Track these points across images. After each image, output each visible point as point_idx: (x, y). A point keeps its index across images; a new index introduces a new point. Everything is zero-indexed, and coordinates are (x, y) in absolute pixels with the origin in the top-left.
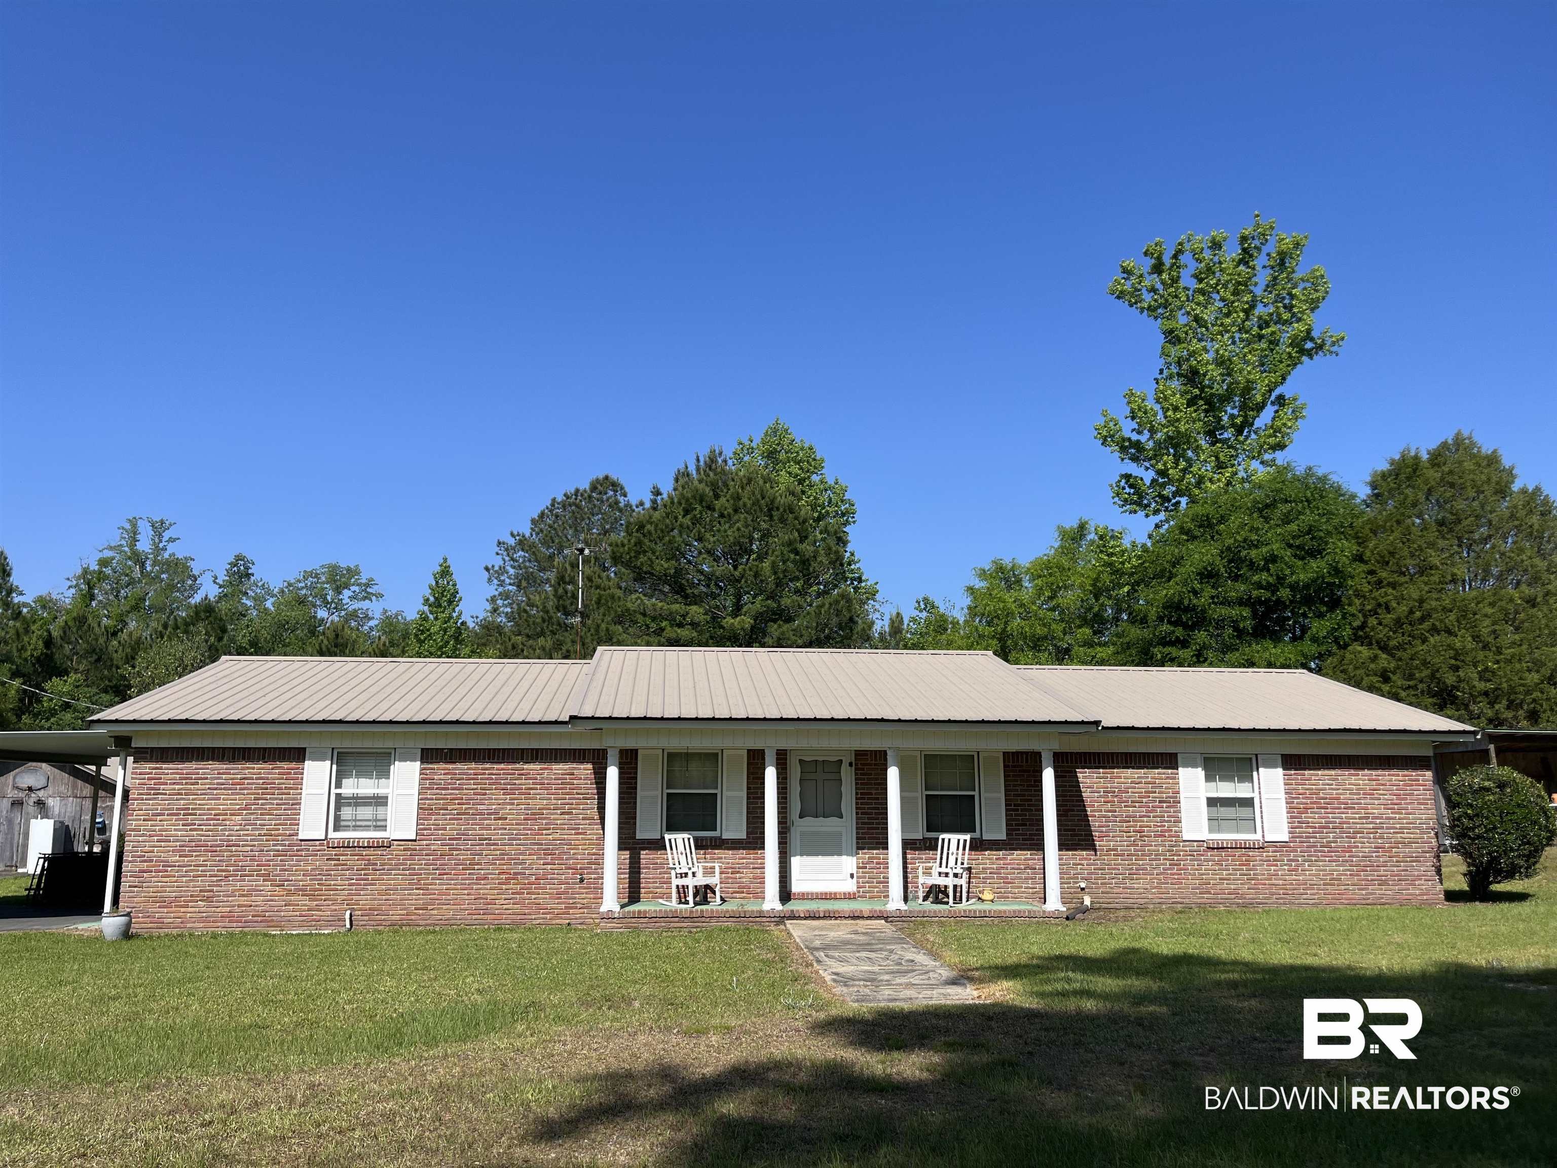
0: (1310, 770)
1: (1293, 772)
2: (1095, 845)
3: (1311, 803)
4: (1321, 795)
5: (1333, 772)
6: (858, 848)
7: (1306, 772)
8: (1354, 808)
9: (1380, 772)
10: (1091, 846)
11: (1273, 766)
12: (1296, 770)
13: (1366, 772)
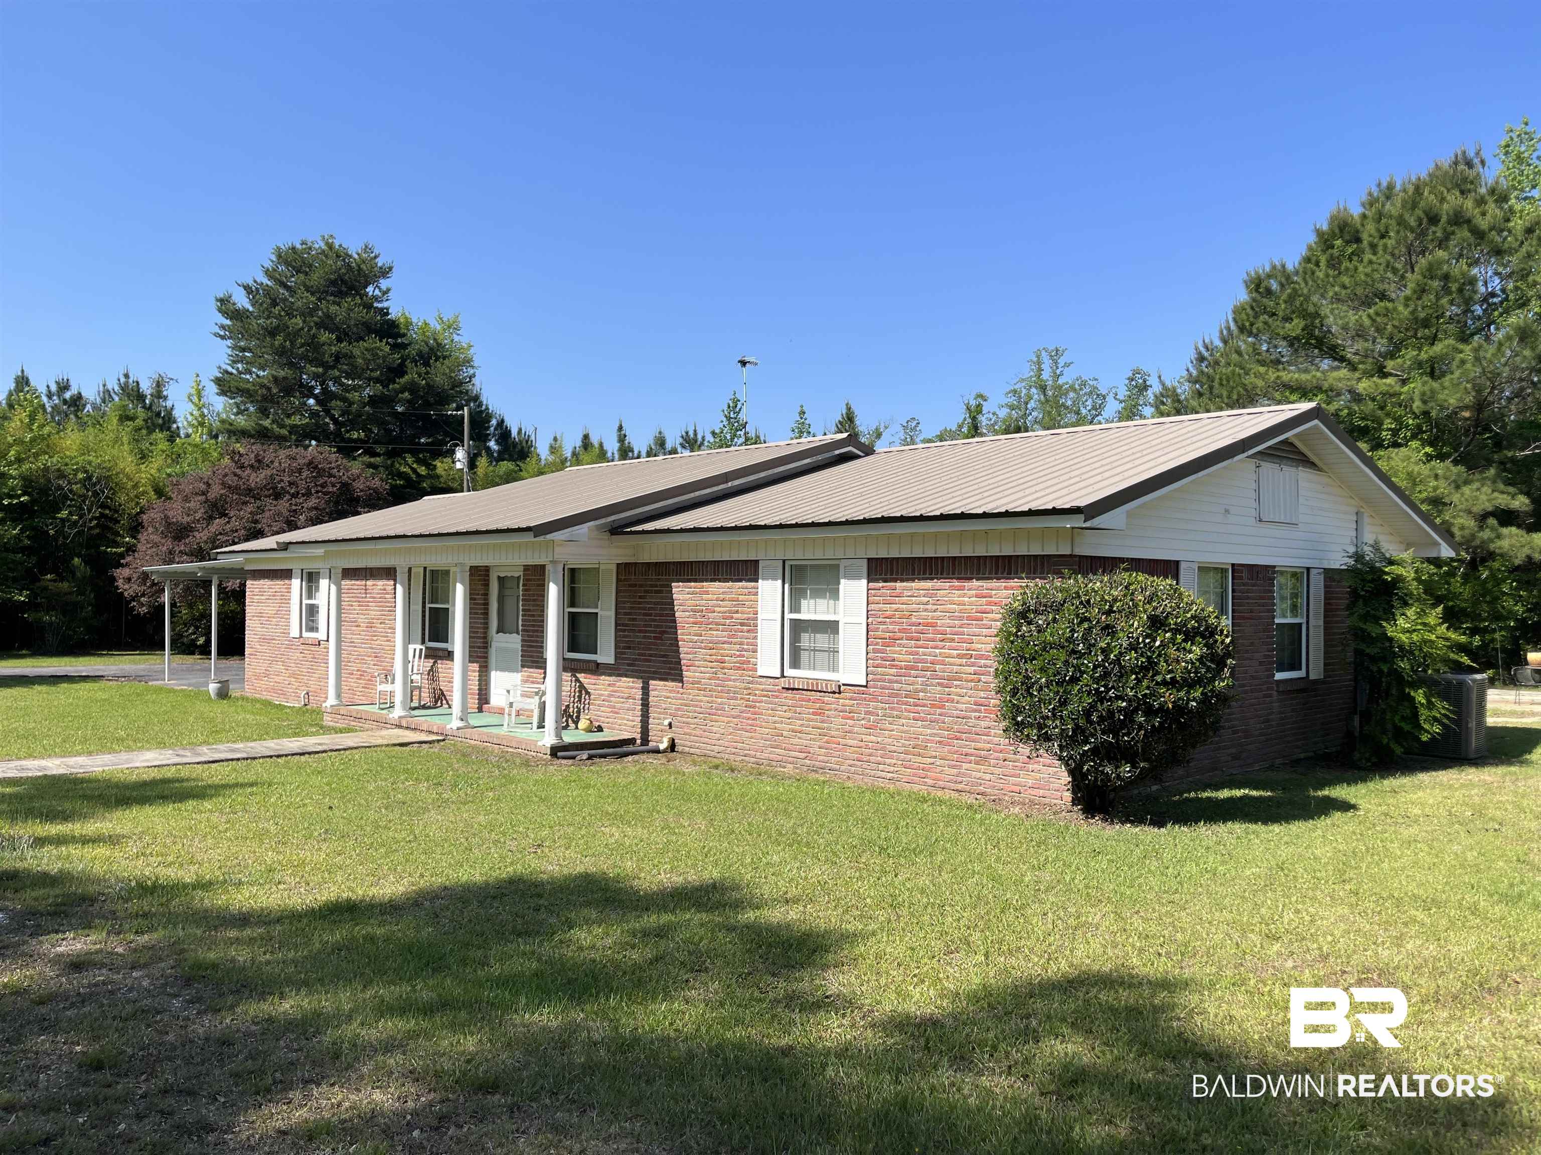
0: (902, 581)
1: (881, 585)
2: (681, 675)
3: (900, 631)
4: (914, 620)
5: (928, 584)
6: (523, 666)
7: (898, 584)
8: (953, 640)
9: (994, 584)
10: (679, 678)
11: (856, 577)
12: (885, 581)
13: (975, 583)
